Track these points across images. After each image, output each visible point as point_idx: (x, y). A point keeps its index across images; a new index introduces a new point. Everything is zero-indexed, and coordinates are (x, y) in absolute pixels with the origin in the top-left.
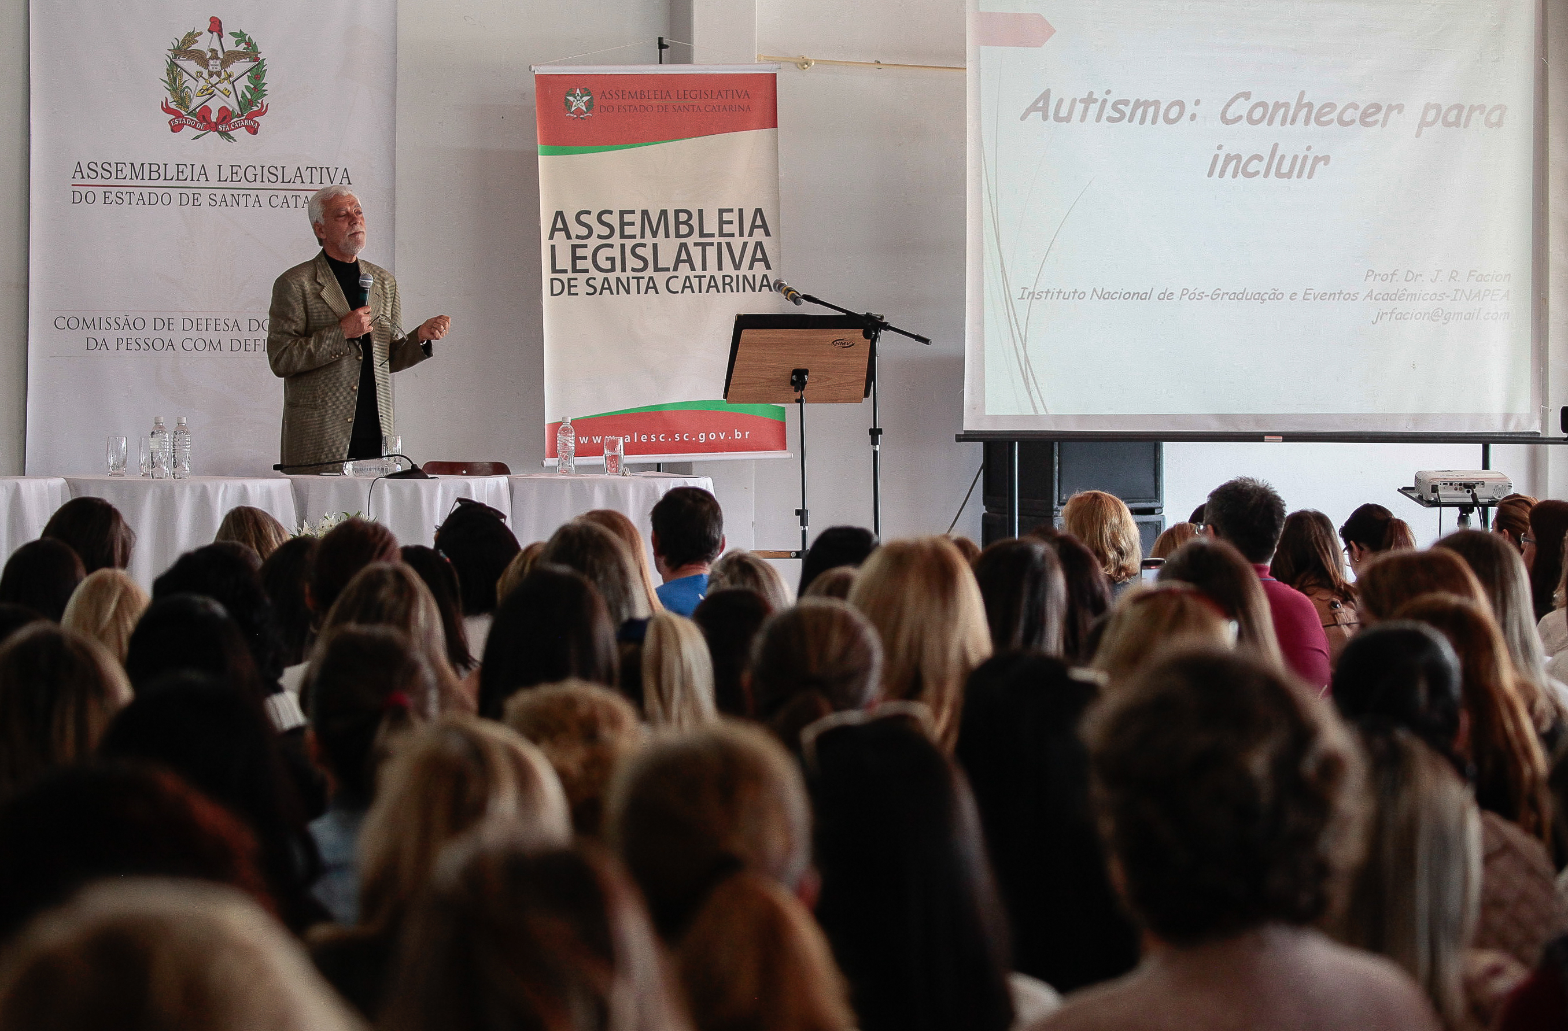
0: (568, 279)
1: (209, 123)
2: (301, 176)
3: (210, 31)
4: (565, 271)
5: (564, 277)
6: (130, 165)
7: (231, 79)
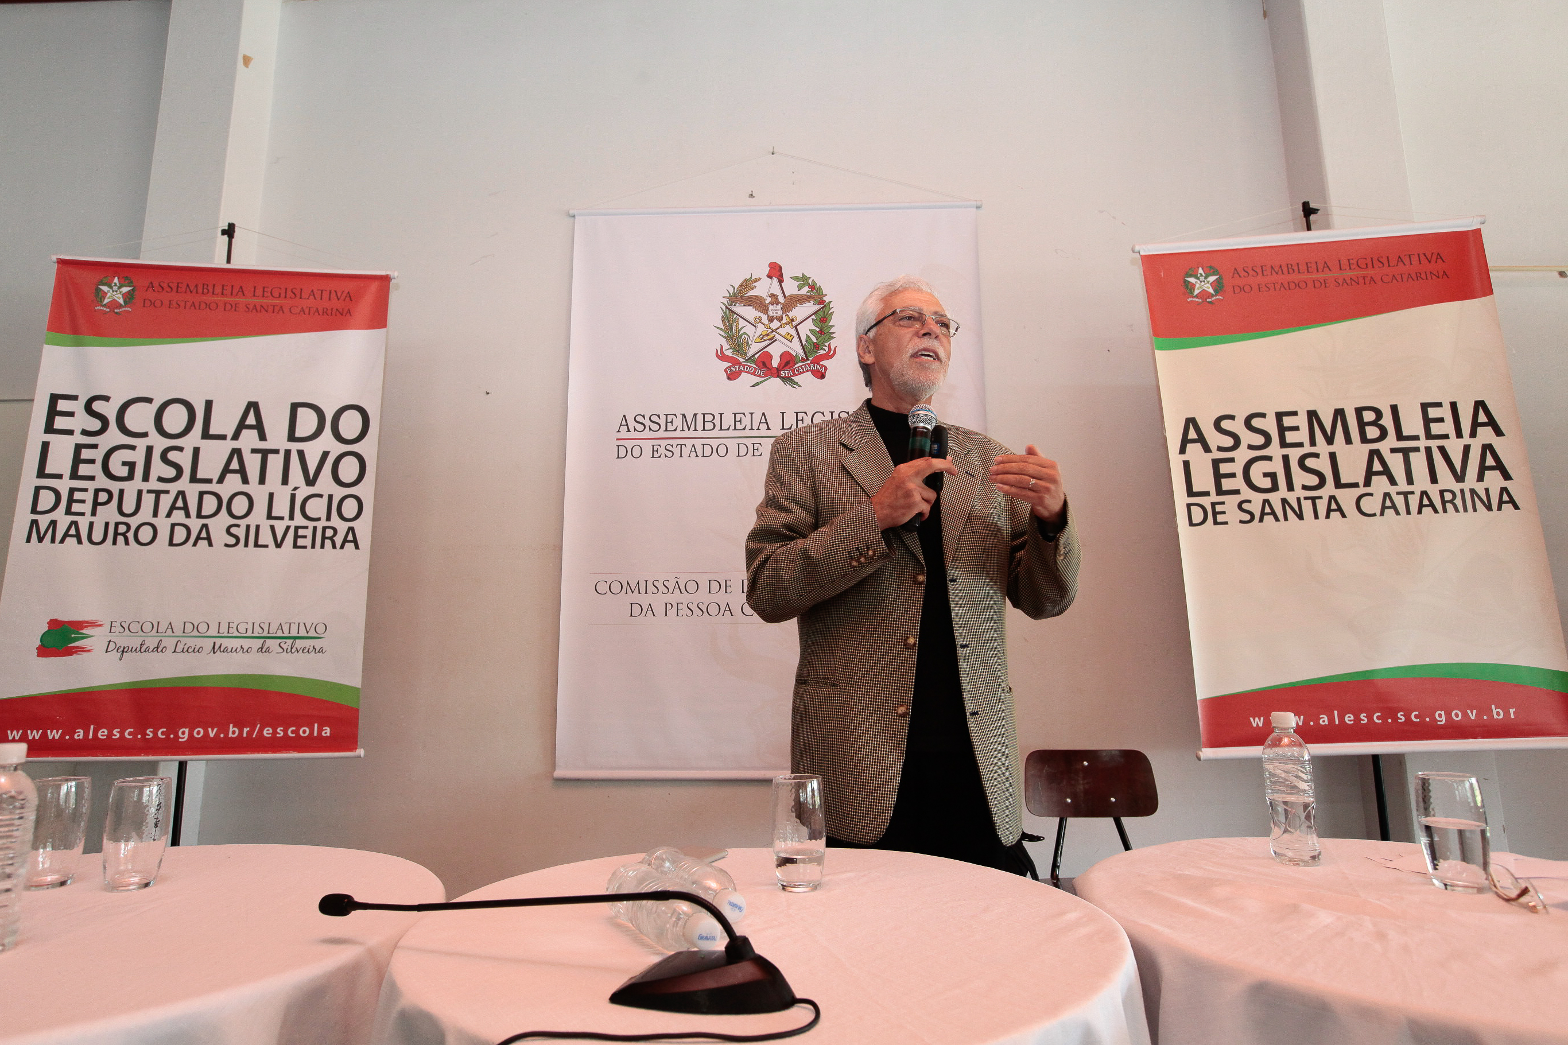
0: (1212, 503)
1: (770, 370)
3: (770, 276)
4: (1207, 494)
5: (1207, 502)
6: (682, 416)
7: (794, 323)
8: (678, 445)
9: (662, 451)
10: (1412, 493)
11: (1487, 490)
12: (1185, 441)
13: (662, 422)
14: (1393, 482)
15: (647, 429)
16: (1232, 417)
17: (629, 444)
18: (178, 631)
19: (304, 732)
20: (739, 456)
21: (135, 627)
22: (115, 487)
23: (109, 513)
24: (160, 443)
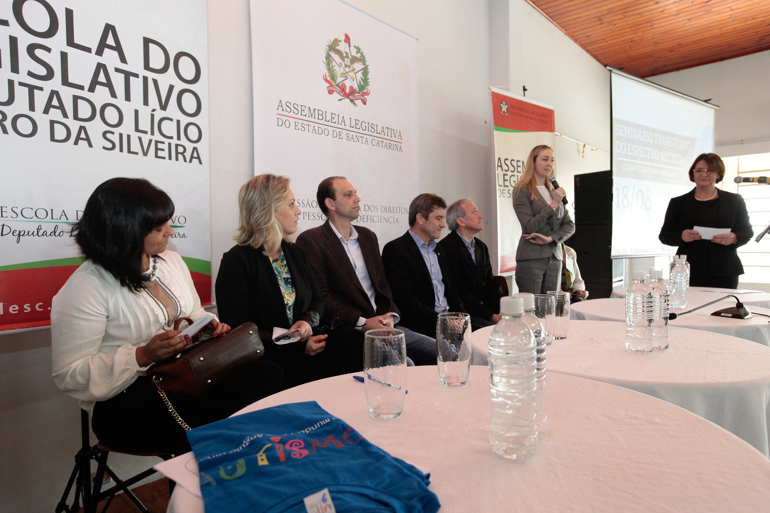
1: (346, 94)
2: (384, 132)
3: (346, 42)
4: (502, 186)
5: (502, 189)
6: (308, 108)
7: (355, 72)
8: (307, 125)
9: (299, 126)
12: (498, 166)
13: (299, 109)
15: (292, 112)
16: (508, 160)
17: (284, 118)
18: (72, 218)
20: (333, 136)
21: (28, 213)
24: (24, 37)
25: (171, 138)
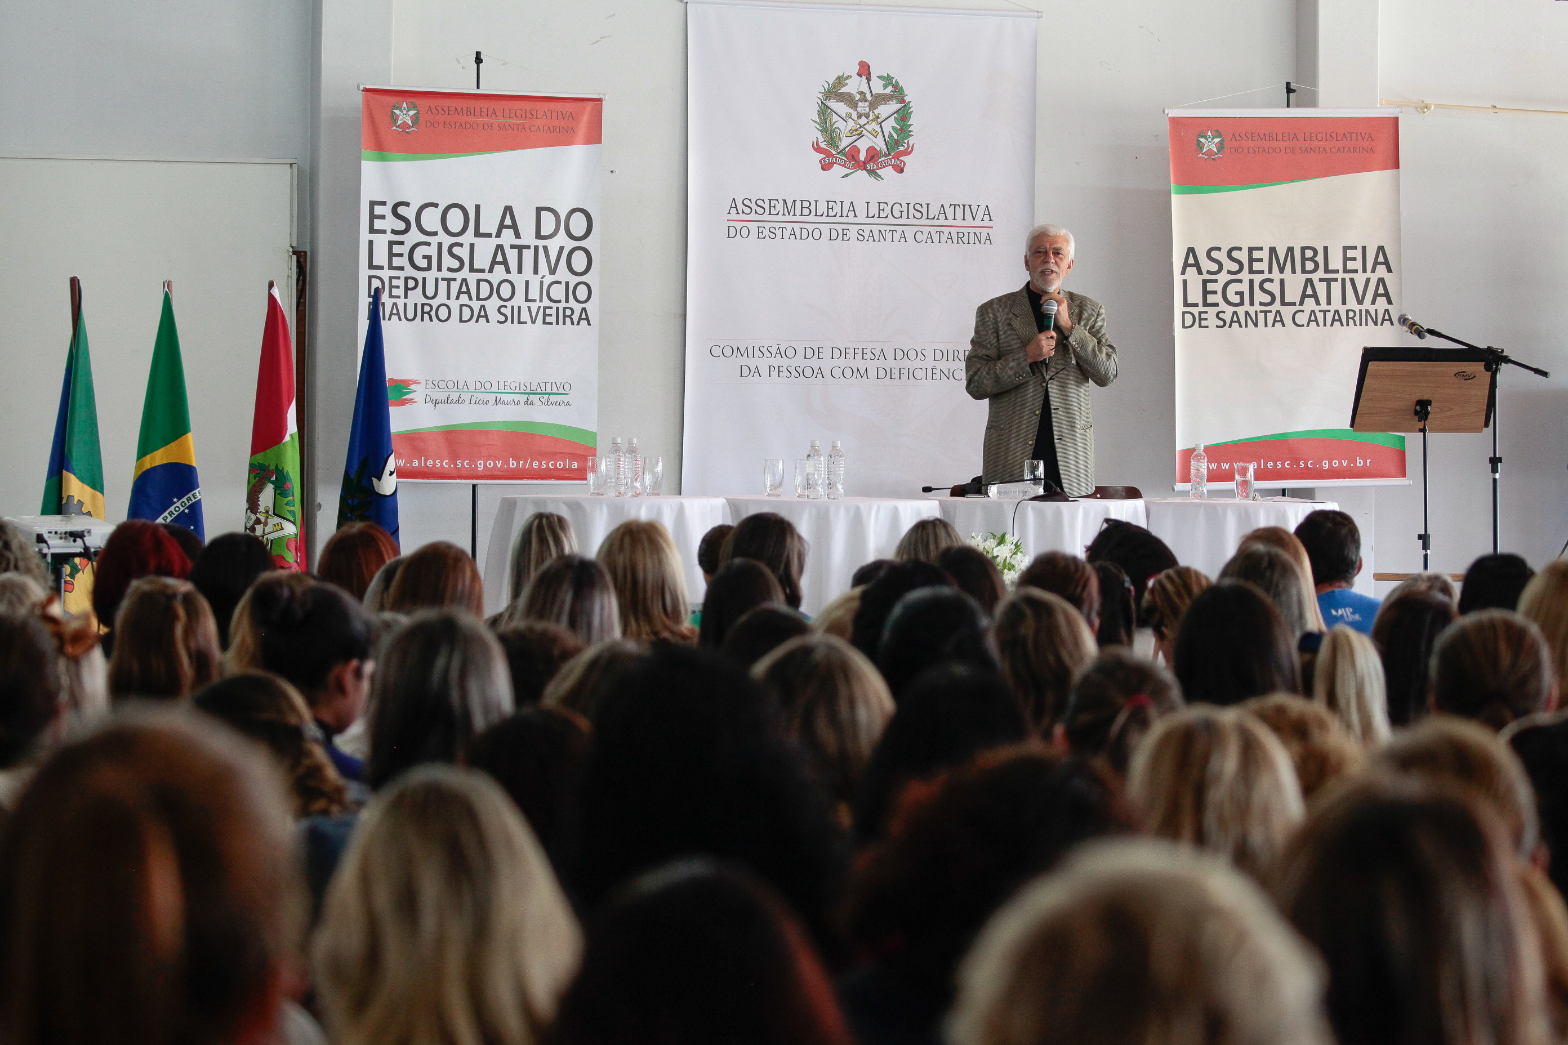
0: (1199, 312)
1: (858, 162)
2: (945, 213)
3: (859, 75)
4: (1196, 305)
5: (1196, 311)
6: (783, 201)
7: (879, 120)
8: (779, 228)
9: (766, 232)
10: (1329, 311)
11: (1376, 310)
12: (1186, 265)
13: (767, 206)
14: (1318, 303)
15: (754, 211)
16: (1219, 249)
17: (738, 225)
18: (472, 388)
19: (560, 465)
20: (830, 240)
21: (442, 385)
22: (419, 275)
23: (416, 296)
24: (447, 241)
25: (560, 301)
